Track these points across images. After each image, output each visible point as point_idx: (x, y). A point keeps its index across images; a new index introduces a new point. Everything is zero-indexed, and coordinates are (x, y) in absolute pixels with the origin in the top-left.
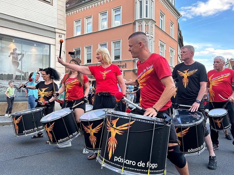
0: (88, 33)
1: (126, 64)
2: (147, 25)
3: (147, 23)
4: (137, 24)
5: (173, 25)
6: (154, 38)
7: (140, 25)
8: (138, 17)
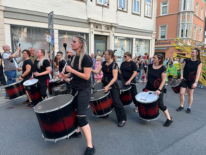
1: (170, 42)
3: (188, 14)
4: (181, 15)
7: (183, 15)
8: (182, 10)
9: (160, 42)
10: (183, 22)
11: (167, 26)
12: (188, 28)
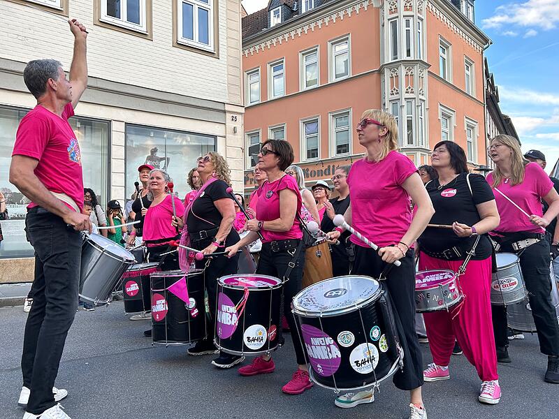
0: (276, 97)
2: (409, 73)
3: (409, 70)
4: (387, 73)
5: (471, 65)
6: (427, 102)
7: (394, 75)
8: (389, 59)
9: (333, 166)
10: (396, 96)
11: (351, 113)
12: (413, 116)
